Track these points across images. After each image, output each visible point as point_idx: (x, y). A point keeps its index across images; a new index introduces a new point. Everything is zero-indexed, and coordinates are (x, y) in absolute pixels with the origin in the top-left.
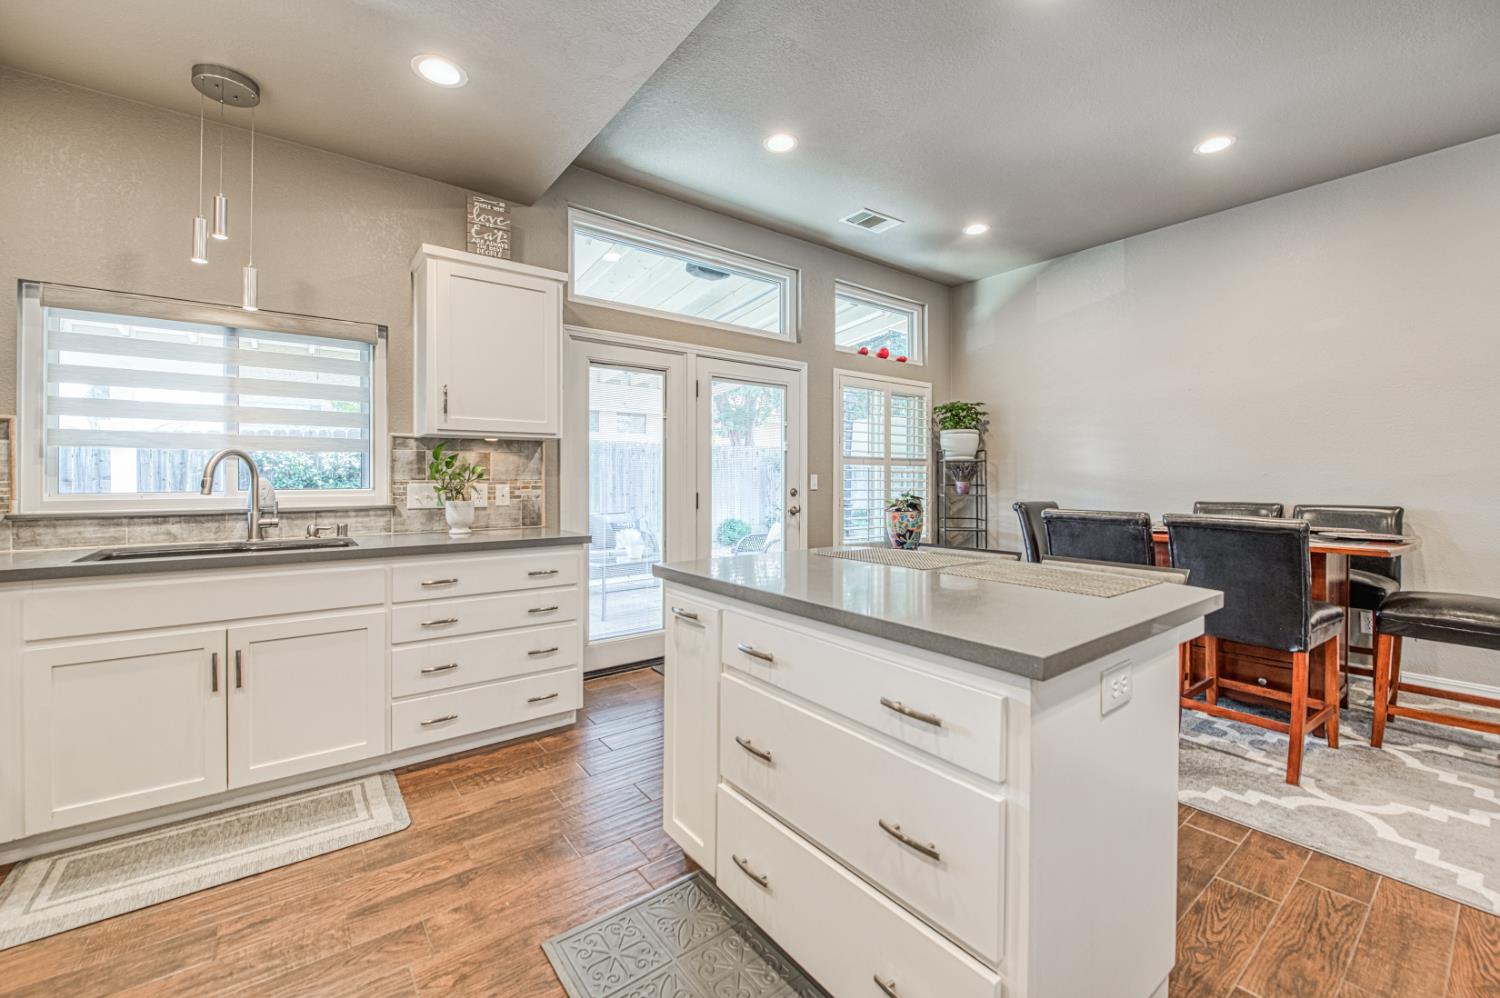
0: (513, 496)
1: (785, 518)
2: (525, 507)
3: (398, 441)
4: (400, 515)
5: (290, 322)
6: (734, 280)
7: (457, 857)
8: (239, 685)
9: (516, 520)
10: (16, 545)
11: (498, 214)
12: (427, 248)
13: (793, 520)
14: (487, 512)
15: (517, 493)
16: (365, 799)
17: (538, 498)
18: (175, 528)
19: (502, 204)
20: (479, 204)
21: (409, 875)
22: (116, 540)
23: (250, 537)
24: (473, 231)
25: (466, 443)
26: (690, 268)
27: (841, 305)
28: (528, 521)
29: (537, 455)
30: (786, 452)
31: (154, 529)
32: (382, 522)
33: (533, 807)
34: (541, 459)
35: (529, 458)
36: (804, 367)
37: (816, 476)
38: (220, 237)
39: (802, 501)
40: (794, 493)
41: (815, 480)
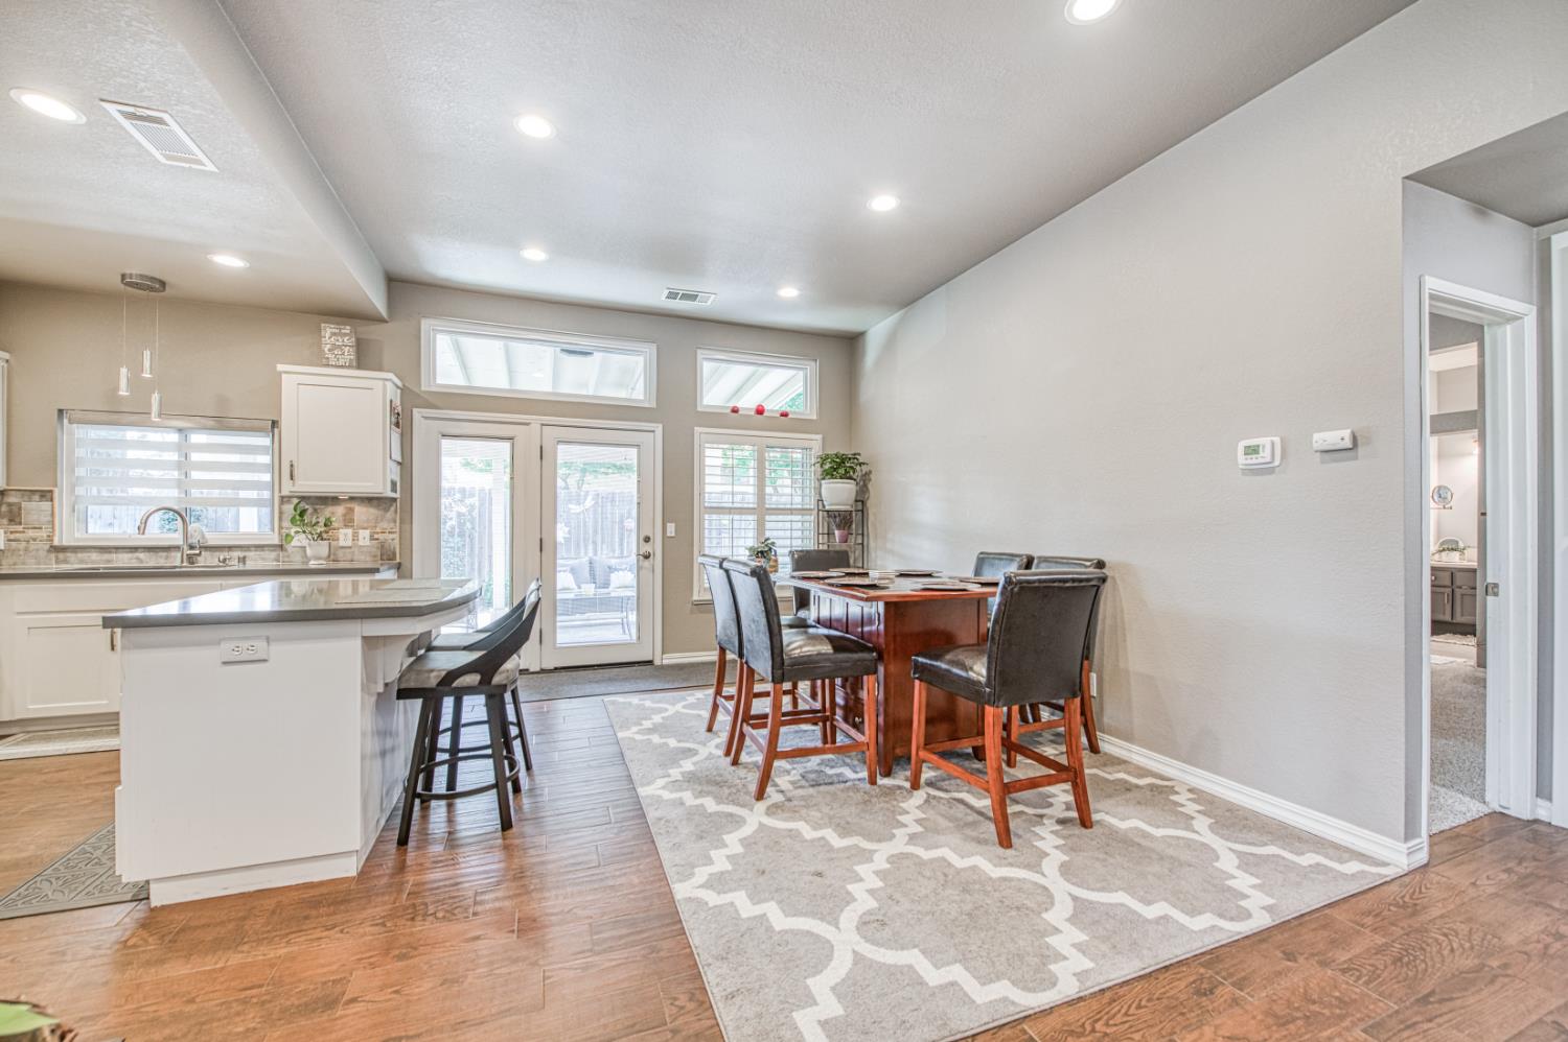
0: (372, 538)
1: (638, 561)
2: (382, 547)
3: (285, 500)
4: (286, 550)
5: (211, 423)
9: (375, 556)
10: (57, 562)
11: (345, 335)
12: (280, 367)
13: (646, 563)
14: (352, 550)
15: (376, 536)
17: (393, 540)
18: (141, 555)
19: (348, 327)
20: (328, 330)
22: (109, 561)
23: (182, 562)
24: (326, 349)
25: (333, 500)
27: (707, 367)
28: (385, 557)
29: (393, 509)
30: (639, 504)
31: (130, 555)
32: (273, 555)
34: (396, 512)
35: (386, 510)
36: (659, 428)
37: (673, 525)
38: (147, 376)
39: (657, 547)
40: (647, 540)
41: (671, 529)
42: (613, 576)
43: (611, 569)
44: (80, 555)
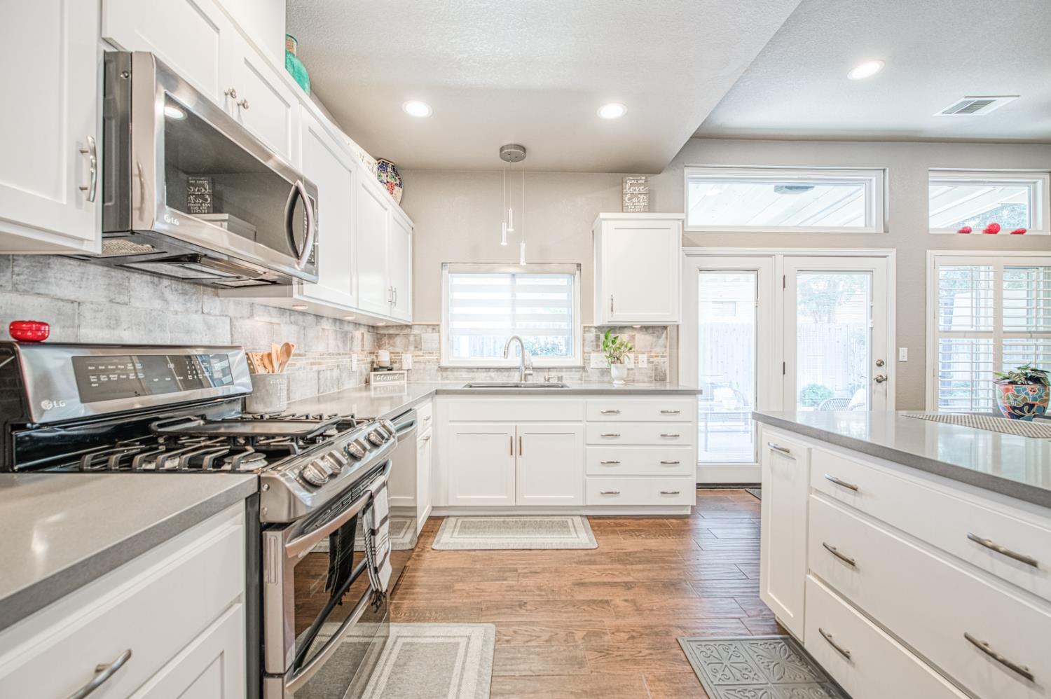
0: (649, 362)
1: (871, 385)
2: (656, 369)
3: (587, 329)
4: (587, 372)
5: (536, 267)
6: (818, 190)
7: (624, 573)
8: (521, 454)
9: (651, 377)
10: (442, 380)
11: (641, 184)
12: (602, 215)
13: (880, 387)
14: (634, 371)
15: (651, 360)
16: (574, 527)
17: (664, 363)
18: (493, 374)
19: (643, 178)
20: (630, 180)
21: (600, 574)
22: (473, 379)
23: (521, 380)
24: (626, 199)
25: (622, 328)
26: (777, 189)
27: (934, 191)
28: (658, 378)
29: (664, 335)
30: (872, 328)
31: (485, 374)
32: (577, 375)
33: (667, 558)
34: (667, 338)
35: (659, 337)
36: (892, 253)
37: (906, 349)
38: (511, 230)
39: (890, 371)
40: (880, 364)
41: (904, 352)
42: (716, 392)
43: (714, 386)
44: (455, 373)
